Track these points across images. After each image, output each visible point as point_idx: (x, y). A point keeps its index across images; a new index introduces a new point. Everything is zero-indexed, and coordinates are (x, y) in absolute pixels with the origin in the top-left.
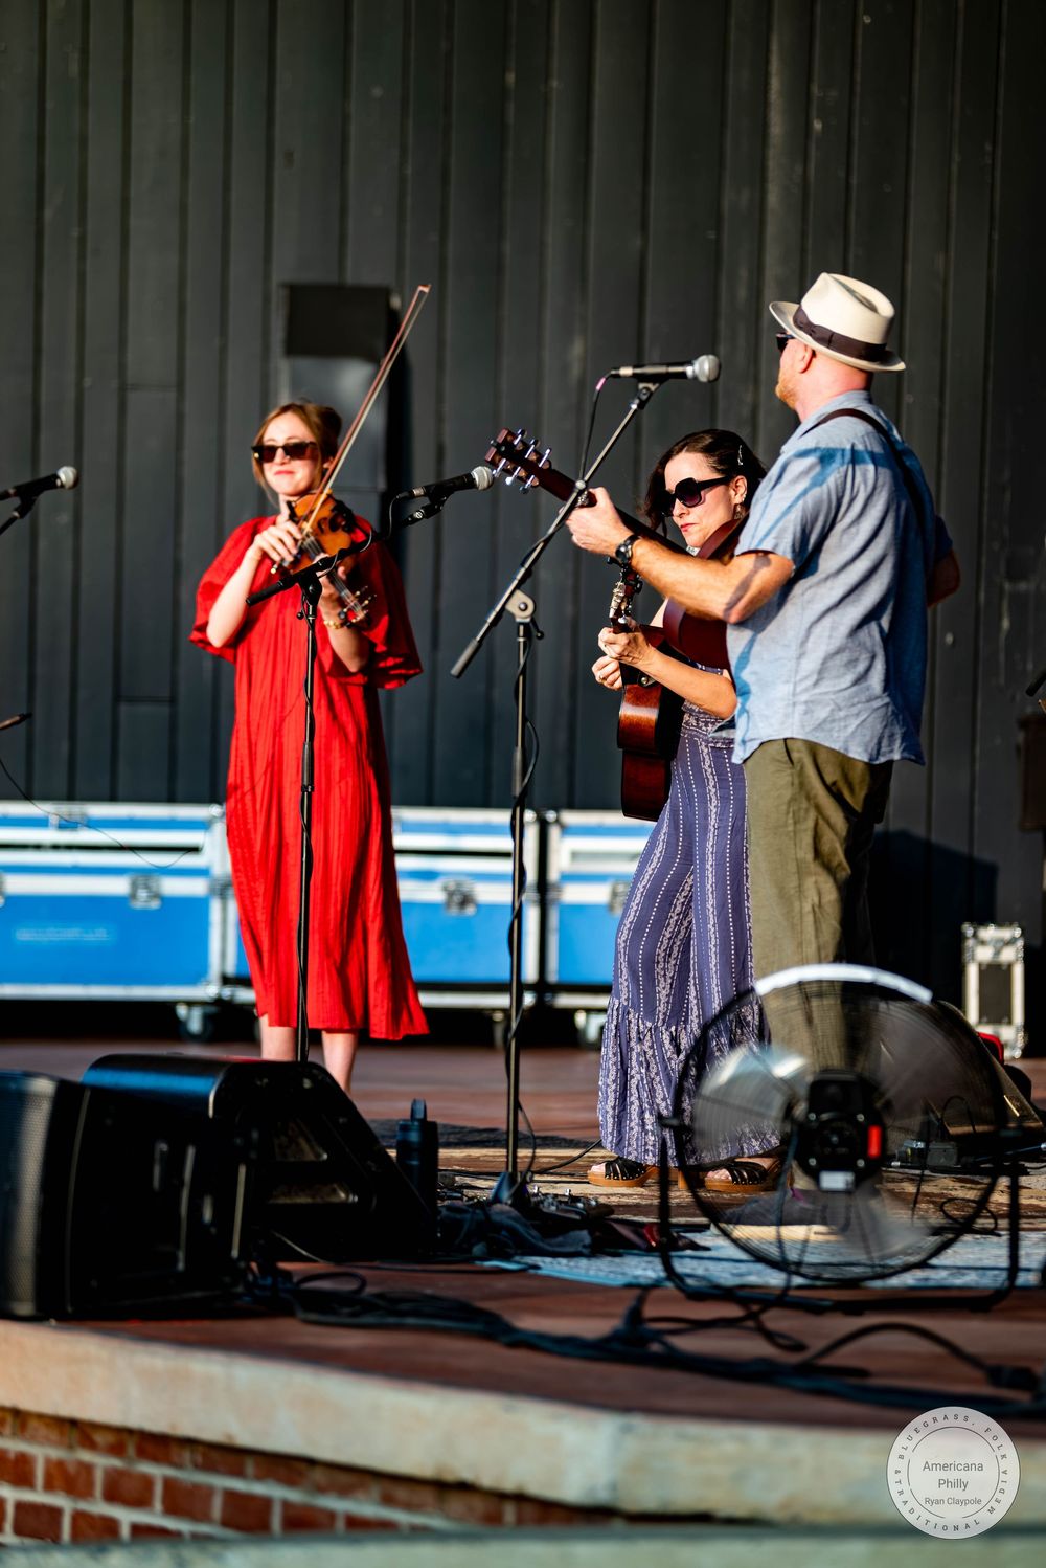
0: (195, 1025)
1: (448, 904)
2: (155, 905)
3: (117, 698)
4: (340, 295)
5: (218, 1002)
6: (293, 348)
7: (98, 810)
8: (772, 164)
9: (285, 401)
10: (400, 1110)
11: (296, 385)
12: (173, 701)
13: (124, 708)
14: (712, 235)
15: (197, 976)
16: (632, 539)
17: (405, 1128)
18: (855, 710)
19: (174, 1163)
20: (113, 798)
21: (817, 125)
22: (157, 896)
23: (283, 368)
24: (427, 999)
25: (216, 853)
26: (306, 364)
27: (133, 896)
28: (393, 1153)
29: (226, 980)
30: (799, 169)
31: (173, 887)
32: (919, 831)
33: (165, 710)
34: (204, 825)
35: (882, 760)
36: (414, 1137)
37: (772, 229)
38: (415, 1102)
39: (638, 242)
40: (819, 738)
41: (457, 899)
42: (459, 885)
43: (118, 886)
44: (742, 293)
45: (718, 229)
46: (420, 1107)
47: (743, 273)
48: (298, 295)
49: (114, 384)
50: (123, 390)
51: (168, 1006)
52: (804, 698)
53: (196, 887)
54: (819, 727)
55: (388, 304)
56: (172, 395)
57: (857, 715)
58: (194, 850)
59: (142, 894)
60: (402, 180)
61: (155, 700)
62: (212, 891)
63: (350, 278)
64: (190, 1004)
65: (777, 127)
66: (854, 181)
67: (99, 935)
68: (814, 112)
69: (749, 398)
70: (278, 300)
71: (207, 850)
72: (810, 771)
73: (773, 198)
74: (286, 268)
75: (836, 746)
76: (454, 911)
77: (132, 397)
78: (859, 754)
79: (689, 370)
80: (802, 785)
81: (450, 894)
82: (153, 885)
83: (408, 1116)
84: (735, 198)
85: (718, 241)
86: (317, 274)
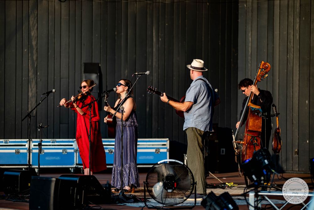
0: (72, 171)
1: (109, 153)
2: (66, 153)
3: (60, 124)
4: (92, 65)
5: (76, 167)
6: (85, 72)
7: (57, 140)
8: (154, 45)
9: (84, 80)
10: (105, 182)
11: (86, 77)
12: (68, 124)
13: (61, 125)
14: (145, 55)
15: (73, 164)
16: (169, 101)
17: (106, 185)
18: (202, 123)
19: (73, 190)
20: (60, 138)
21: (160, 39)
22: (67, 152)
23: (84, 75)
24: (108, 167)
25: (75, 145)
26: (87, 74)
27: (63, 152)
28: (104, 189)
29: (77, 164)
30: (158, 45)
31: (69, 151)
32: (177, 141)
33: (67, 125)
34: (73, 142)
35: (206, 131)
36: (107, 186)
37: (154, 54)
38: (107, 181)
39: (135, 56)
40: (196, 127)
41: (111, 152)
42: (111, 150)
43: (61, 151)
44: (150, 63)
45: (146, 54)
46: (108, 182)
47: (150, 60)
48: (86, 64)
49: (59, 78)
50: (60, 78)
51: (68, 168)
52: (194, 121)
53: (72, 151)
54: (196, 125)
55: (99, 66)
56: (68, 79)
57: (202, 124)
58: (72, 145)
59: (64, 152)
60: (101, 48)
61: (66, 124)
62: (74, 151)
63: (93, 62)
64: (71, 168)
65: (154, 40)
66: (166, 47)
67: (58, 158)
68: (160, 37)
69: (151, 78)
70: (83, 65)
71: (74, 145)
72: (196, 132)
73: (154, 50)
74: (84, 61)
75: (199, 129)
76: (110, 153)
77: (61, 79)
78: (202, 129)
79: (146, 73)
80: (195, 134)
81: (109, 151)
82: (66, 151)
83: (106, 183)
84: (148, 50)
85: (146, 56)
86: (88, 61)
